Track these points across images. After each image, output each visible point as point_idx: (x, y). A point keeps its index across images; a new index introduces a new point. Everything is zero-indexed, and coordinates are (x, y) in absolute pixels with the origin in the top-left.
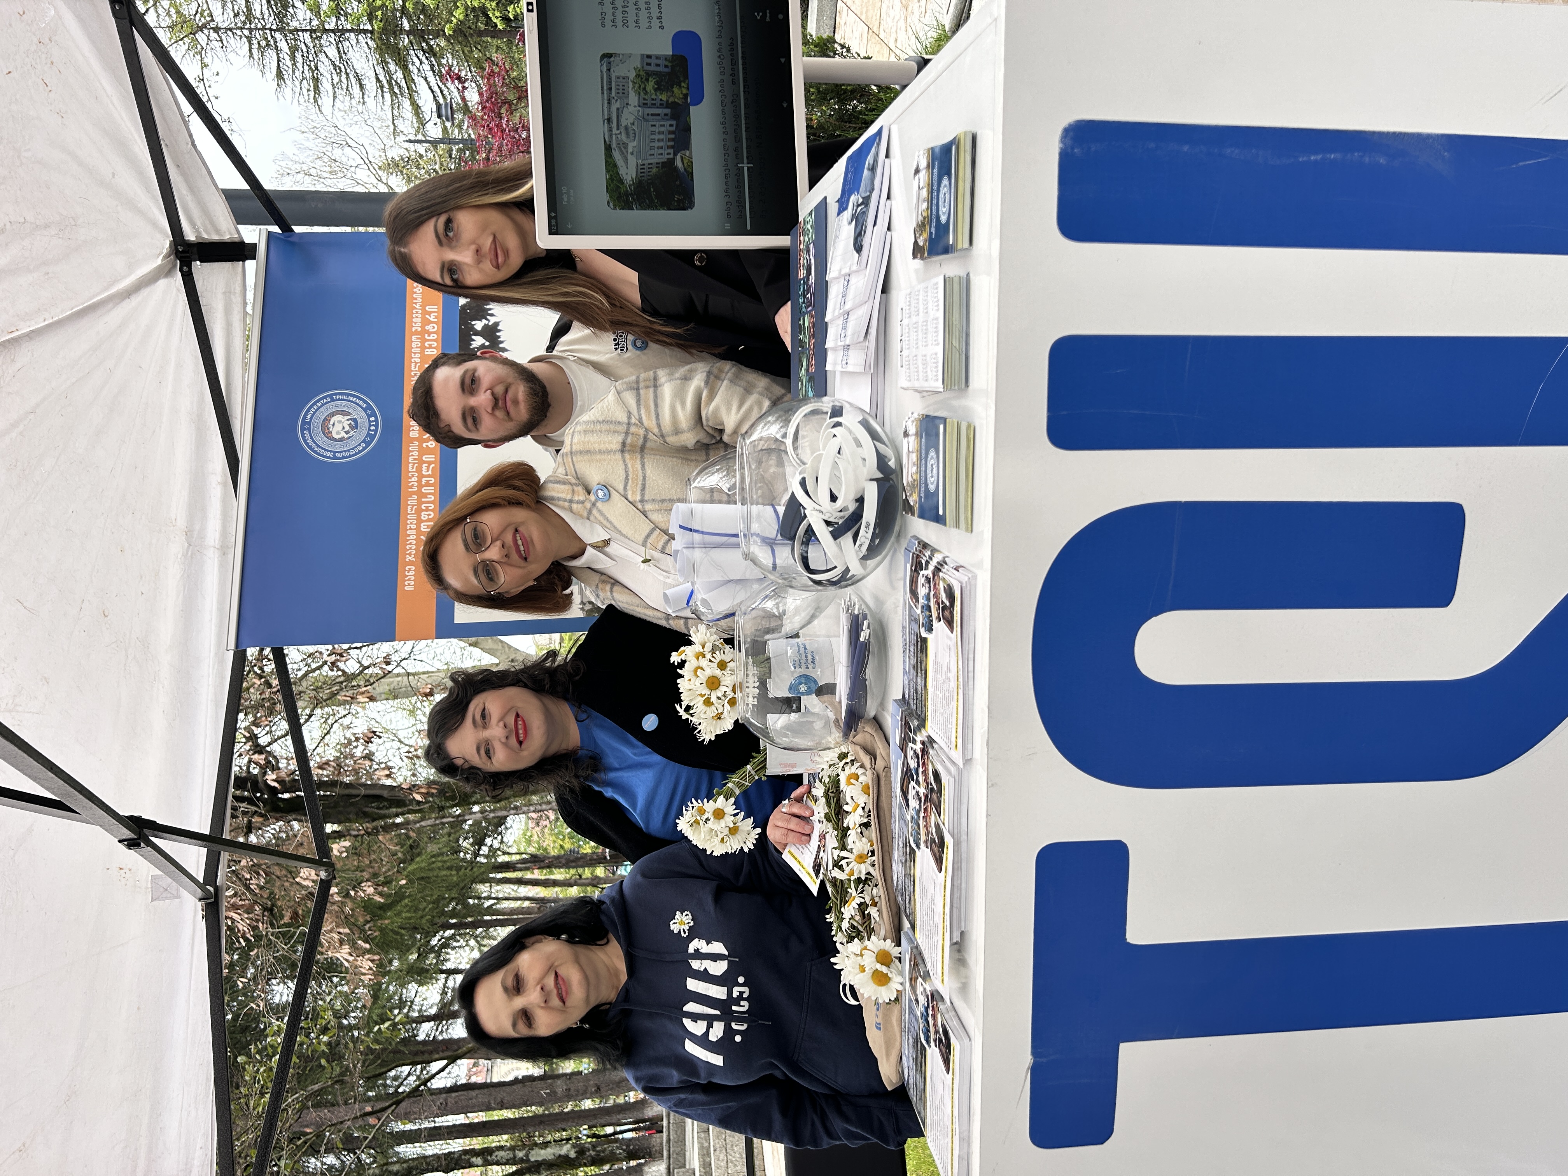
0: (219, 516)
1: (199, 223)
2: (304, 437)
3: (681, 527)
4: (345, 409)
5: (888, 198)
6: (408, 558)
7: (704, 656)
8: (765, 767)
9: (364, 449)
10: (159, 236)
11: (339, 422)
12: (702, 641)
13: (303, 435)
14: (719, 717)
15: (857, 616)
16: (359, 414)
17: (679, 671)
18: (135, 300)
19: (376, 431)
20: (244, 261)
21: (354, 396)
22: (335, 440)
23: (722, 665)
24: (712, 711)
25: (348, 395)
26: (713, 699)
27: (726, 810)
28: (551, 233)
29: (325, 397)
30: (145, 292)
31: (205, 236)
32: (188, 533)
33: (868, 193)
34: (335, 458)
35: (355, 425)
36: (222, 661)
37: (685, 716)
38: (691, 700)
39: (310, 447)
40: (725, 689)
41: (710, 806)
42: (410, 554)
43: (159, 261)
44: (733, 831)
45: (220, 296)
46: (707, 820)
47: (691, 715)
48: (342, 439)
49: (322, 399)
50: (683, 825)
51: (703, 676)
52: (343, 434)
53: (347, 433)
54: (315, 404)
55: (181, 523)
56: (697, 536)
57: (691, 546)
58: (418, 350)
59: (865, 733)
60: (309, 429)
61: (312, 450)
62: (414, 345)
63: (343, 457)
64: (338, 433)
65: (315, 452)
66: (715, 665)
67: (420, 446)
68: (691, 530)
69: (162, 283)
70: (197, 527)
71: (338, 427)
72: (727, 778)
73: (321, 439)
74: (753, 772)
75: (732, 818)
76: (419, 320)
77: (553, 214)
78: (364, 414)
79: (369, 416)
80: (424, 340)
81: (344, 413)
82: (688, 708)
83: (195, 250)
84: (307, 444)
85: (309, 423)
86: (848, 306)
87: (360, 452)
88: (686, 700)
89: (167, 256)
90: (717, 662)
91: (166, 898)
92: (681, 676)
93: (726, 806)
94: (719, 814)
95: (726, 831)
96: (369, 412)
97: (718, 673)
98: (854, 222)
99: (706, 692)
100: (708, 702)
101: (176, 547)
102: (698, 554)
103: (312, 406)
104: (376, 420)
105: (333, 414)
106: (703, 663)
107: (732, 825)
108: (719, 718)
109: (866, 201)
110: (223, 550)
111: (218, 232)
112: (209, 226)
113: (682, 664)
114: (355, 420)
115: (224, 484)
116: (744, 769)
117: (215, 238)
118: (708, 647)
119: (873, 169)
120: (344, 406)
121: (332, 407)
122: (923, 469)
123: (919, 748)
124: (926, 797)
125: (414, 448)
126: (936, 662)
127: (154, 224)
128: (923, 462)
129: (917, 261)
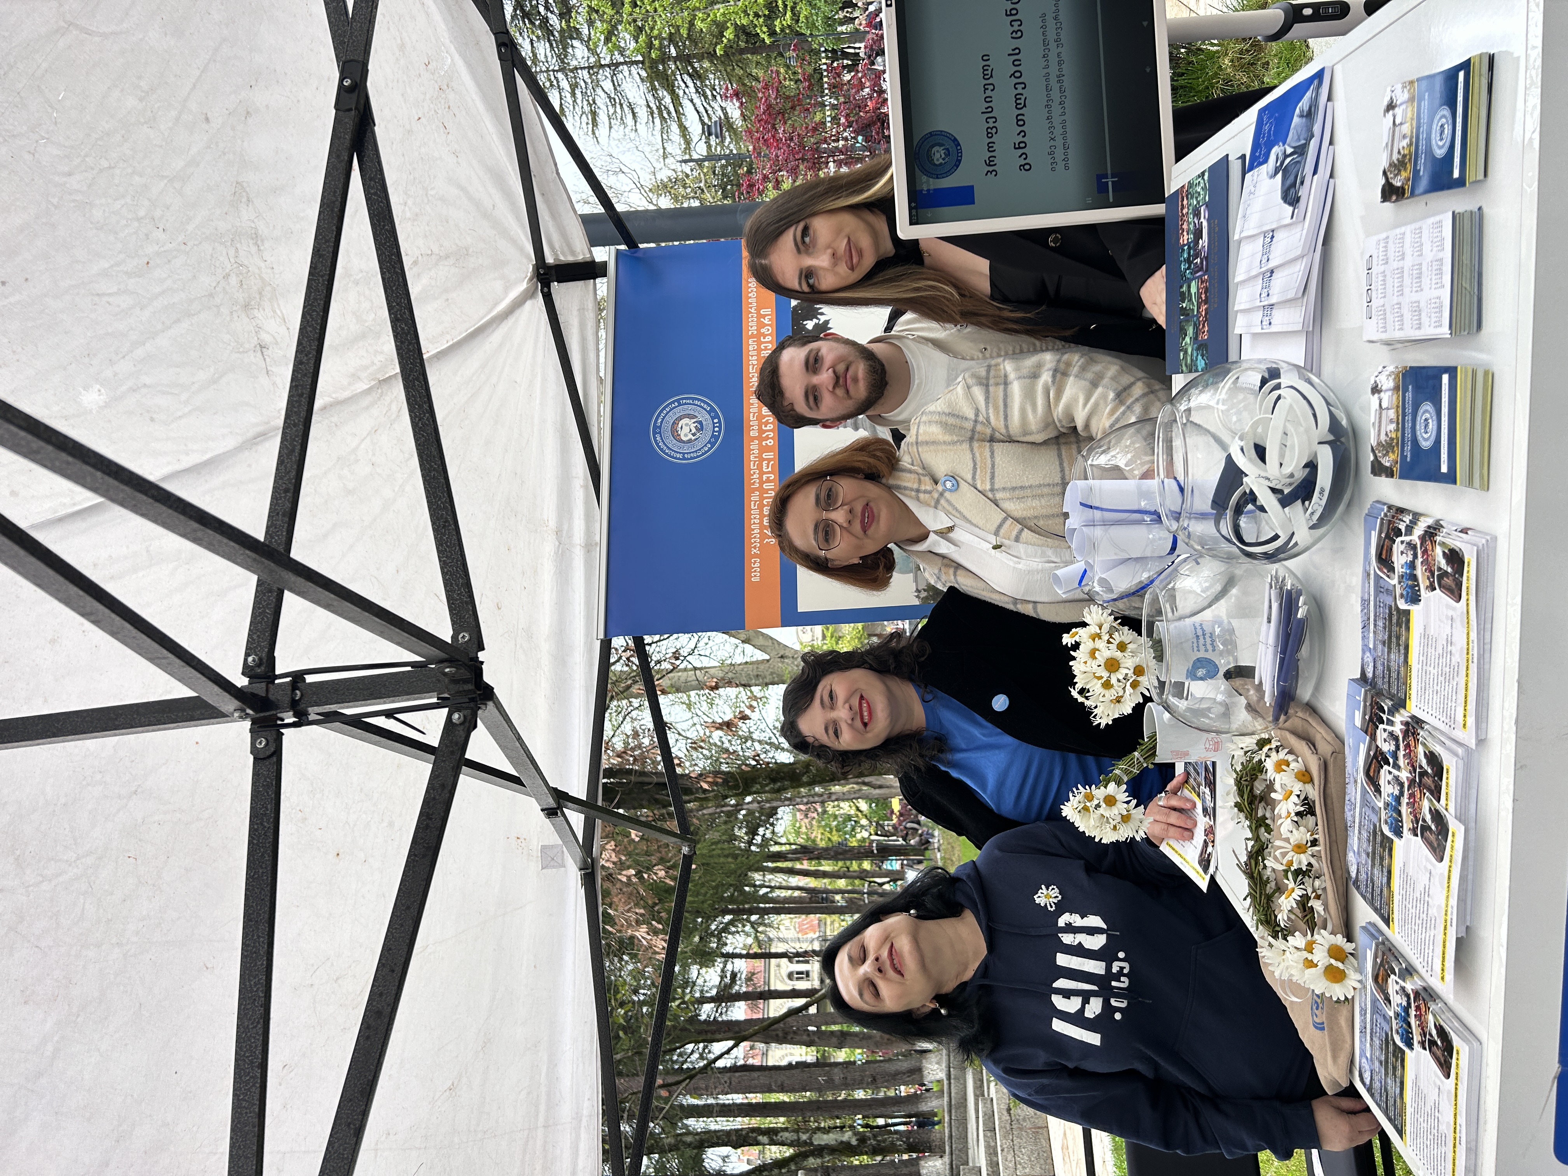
0: (582, 517)
1: (557, 246)
2: (656, 441)
3: (1081, 504)
4: (692, 412)
5: (1331, 143)
6: (754, 551)
7: (1100, 638)
8: (1154, 754)
9: (710, 449)
10: (525, 261)
11: (687, 425)
12: (1098, 621)
13: (655, 438)
14: (1118, 700)
15: (1289, 593)
16: (704, 417)
17: (1072, 653)
18: (511, 320)
19: (719, 432)
20: (594, 279)
21: (699, 400)
22: (684, 442)
23: (1122, 647)
24: (1111, 694)
25: (694, 399)
26: (1113, 681)
27: (1117, 797)
28: (912, 223)
29: (673, 402)
30: (517, 313)
31: (562, 258)
32: (558, 532)
33: (1303, 142)
34: (684, 459)
35: (700, 427)
36: (590, 650)
37: (1081, 699)
38: (1087, 683)
39: (662, 450)
40: (1127, 671)
41: (1099, 793)
42: (755, 547)
43: (524, 286)
44: (1125, 819)
45: (575, 313)
46: (1098, 806)
47: (1087, 698)
48: (690, 441)
49: (671, 403)
50: (1069, 811)
51: (1101, 658)
52: (690, 436)
53: (694, 435)
54: (664, 409)
55: (552, 524)
56: (1098, 514)
57: (1092, 524)
58: (755, 353)
59: (1297, 717)
60: (660, 433)
61: (664, 452)
62: (751, 348)
63: (692, 458)
64: (686, 435)
65: (667, 454)
66: (1113, 647)
67: (760, 444)
68: (1091, 507)
69: (529, 304)
70: (566, 527)
71: (686, 430)
72: (1114, 765)
73: (671, 442)
74: (1141, 759)
75: (1125, 805)
76: (754, 324)
77: (913, 205)
78: (708, 416)
79: (713, 419)
80: (759, 343)
81: (691, 417)
82: (1082, 691)
83: (553, 272)
84: (659, 447)
85: (660, 427)
86: (1271, 264)
87: (706, 452)
88: (1080, 683)
89: (531, 279)
90: (1116, 643)
91: (554, 867)
92: (1074, 658)
93: (1118, 793)
94: (1110, 801)
95: (1119, 819)
96: (713, 414)
97: (1119, 654)
98: (1280, 175)
99: (1105, 674)
100: (1107, 685)
101: (549, 547)
102: (1098, 532)
103: (661, 411)
104: (720, 422)
105: (680, 418)
106: (1101, 644)
107: (1125, 813)
108: (1119, 702)
109: (1301, 151)
110: (588, 547)
111: (573, 253)
112: (566, 249)
113: (1076, 646)
114: (700, 423)
115: (586, 487)
116: (1131, 756)
117: (570, 259)
118: (1106, 628)
119: (1309, 115)
120: (689, 409)
121: (679, 411)
122: (1408, 425)
123: (1398, 729)
124: (1412, 782)
125: (754, 446)
126: (1425, 635)
127: (522, 250)
128: (1409, 418)
129: (1387, 204)
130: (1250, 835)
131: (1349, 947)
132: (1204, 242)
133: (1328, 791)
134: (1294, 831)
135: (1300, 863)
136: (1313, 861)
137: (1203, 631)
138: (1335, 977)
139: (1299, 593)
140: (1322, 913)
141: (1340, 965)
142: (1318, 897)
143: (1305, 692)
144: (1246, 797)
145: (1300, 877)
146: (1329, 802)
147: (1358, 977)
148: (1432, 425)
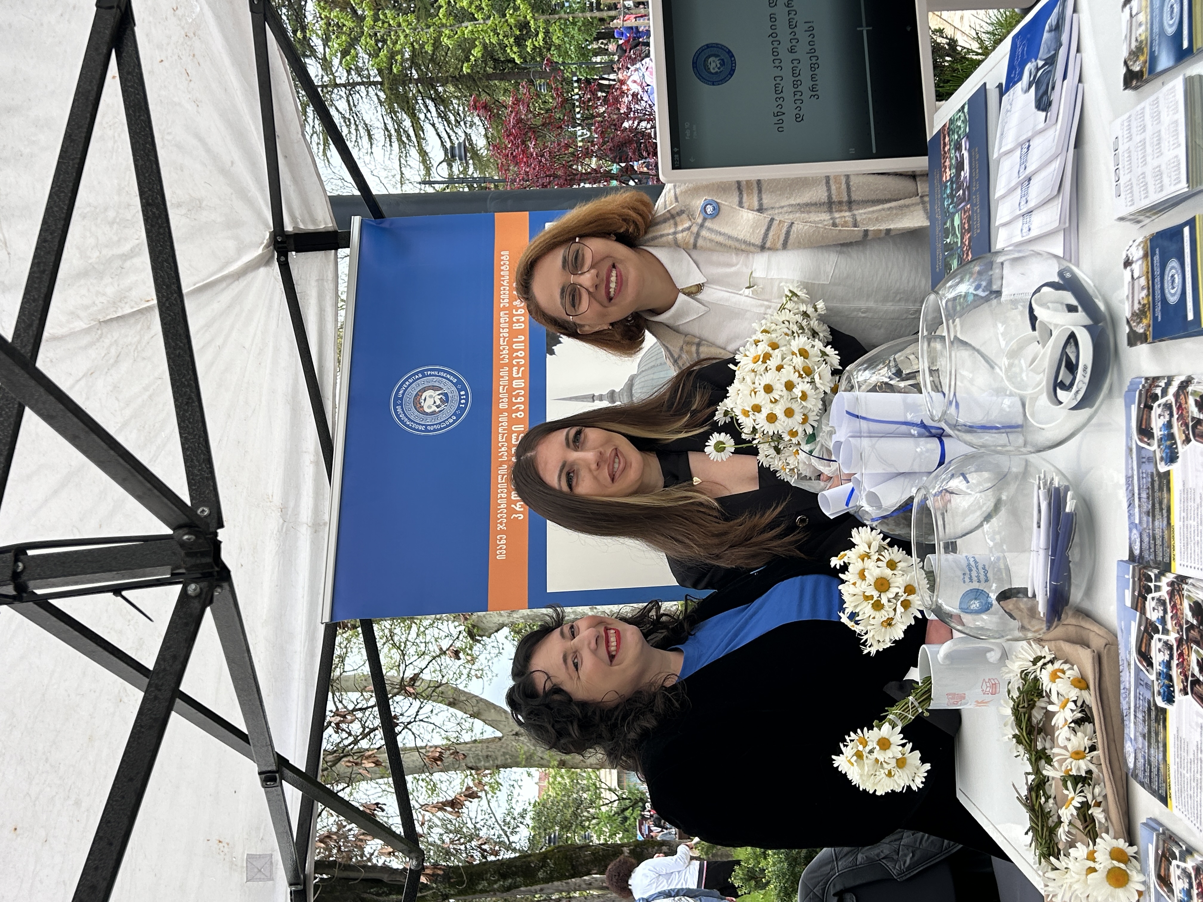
0: (311, 494)
1: (297, 214)
2: (396, 412)
3: (848, 413)
4: (437, 384)
5: (1078, 50)
6: (500, 527)
7: (869, 558)
8: (929, 698)
9: (455, 421)
10: (261, 227)
11: (431, 396)
12: (867, 540)
13: (395, 410)
14: (889, 623)
15: (1057, 490)
16: (450, 389)
17: (841, 575)
18: (243, 283)
19: (466, 404)
20: (336, 249)
21: (445, 371)
22: (427, 414)
23: (892, 565)
24: (882, 615)
25: (439, 370)
26: (884, 600)
27: (892, 740)
28: (674, 168)
29: (417, 373)
30: (250, 276)
31: (302, 226)
32: (283, 510)
33: (1053, 52)
34: (426, 430)
35: (446, 398)
36: (312, 639)
37: (850, 624)
38: (856, 607)
39: (402, 422)
40: (897, 590)
41: (873, 735)
42: (501, 523)
43: (260, 251)
44: (901, 763)
45: (313, 283)
46: (871, 752)
47: (857, 623)
48: (433, 413)
49: (414, 375)
50: (841, 762)
51: (870, 578)
52: (434, 408)
53: (438, 407)
54: (407, 380)
55: (277, 500)
56: (864, 424)
57: (858, 435)
58: (507, 325)
60: (401, 404)
61: (405, 424)
62: (502, 320)
63: (435, 430)
64: (429, 407)
65: (408, 426)
66: (883, 564)
67: (510, 416)
68: (857, 417)
69: (262, 270)
70: (292, 504)
71: (430, 402)
72: (887, 711)
73: (413, 414)
74: (916, 704)
75: (901, 748)
76: (507, 296)
77: (676, 150)
78: (454, 388)
79: (459, 391)
80: (511, 316)
81: (435, 388)
82: (853, 616)
83: (292, 241)
84: (400, 419)
85: (402, 399)
86: (1029, 170)
87: (451, 424)
88: (849, 607)
89: (267, 246)
90: (886, 561)
91: (260, 880)
92: (843, 582)
93: (892, 735)
94: (884, 744)
95: (893, 763)
96: (459, 387)
97: (888, 572)
98: (1033, 88)
99: (876, 594)
100: (878, 606)
101: (273, 522)
102: (866, 442)
103: (404, 382)
104: (467, 394)
105: (424, 390)
106: (870, 564)
107: (900, 756)
108: (890, 625)
109: (1051, 61)
110: (316, 527)
111: (314, 221)
112: (307, 217)
113: (844, 568)
114: (446, 395)
115: (317, 463)
116: (906, 701)
117: (311, 227)
118: (875, 546)
119: (1058, 28)
120: (434, 381)
121: (424, 382)
122: (1158, 287)
123: (1164, 593)
124: (1180, 641)
125: (503, 419)
126: (1185, 490)
127: (259, 214)
128: (1158, 280)
129: (1129, 92)
130: (1029, 769)
131: (1131, 851)
132: (966, 173)
133: (1104, 685)
134: (1072, 737)
135: (1079, 769)
136: (1093, 768)
137: (976, 562)
138: (1117, 880)
139: (1067, 489)
140: (1103, 821)
141: (1122, 866)
142: (1098, 804)
143: (1076, 596)
144: (1024, 725)
145: (1080, 785)
146: (1105, 697)
147: (1140, 878)
148: (1178, 279)
